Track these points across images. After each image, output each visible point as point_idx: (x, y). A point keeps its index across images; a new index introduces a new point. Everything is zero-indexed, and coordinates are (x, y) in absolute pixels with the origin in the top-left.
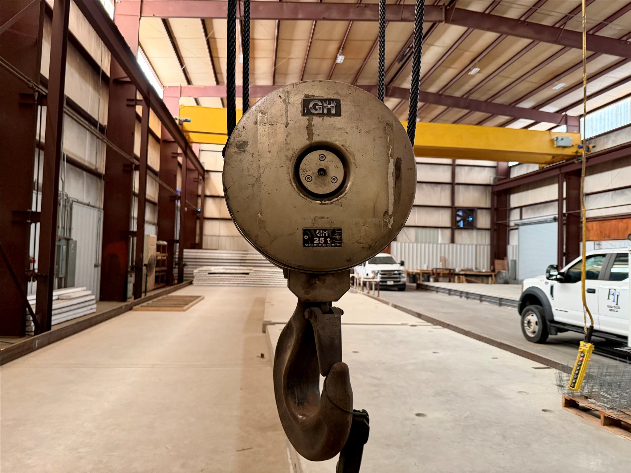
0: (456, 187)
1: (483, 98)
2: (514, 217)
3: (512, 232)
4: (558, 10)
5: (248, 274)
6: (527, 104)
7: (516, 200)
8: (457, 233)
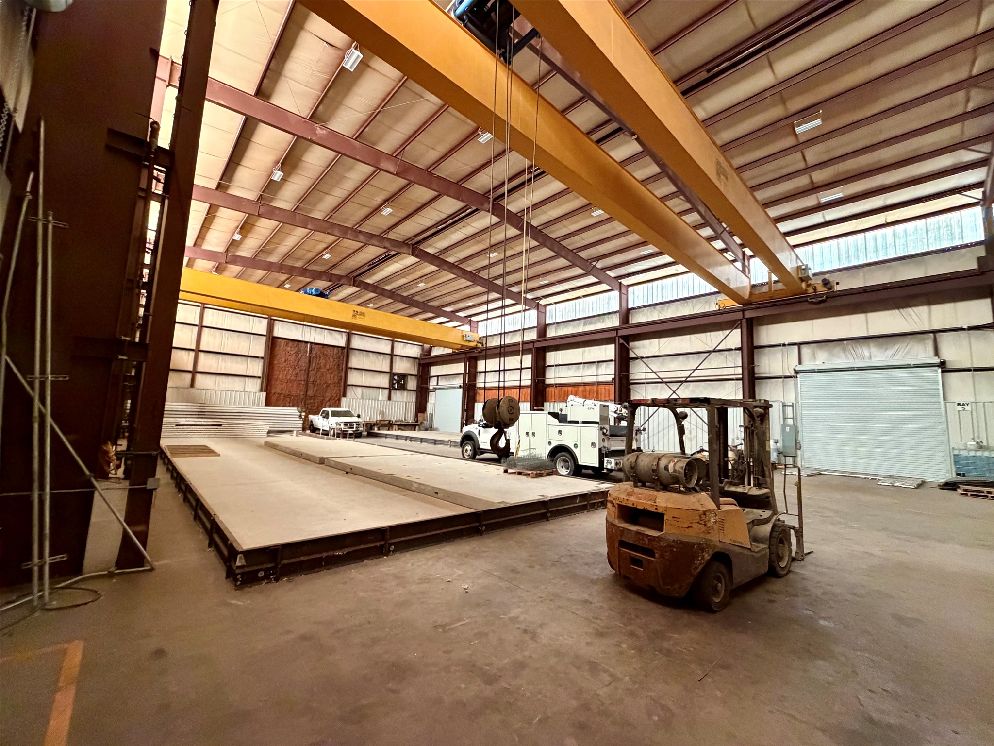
0: (394, 357)
1: (422, 300)
2: (433, 383)
3: (430, 393)
4: (457, 256)
5: (220, 425)
6: (448, 309)
7: (434, 371)
8: (393, 392)
